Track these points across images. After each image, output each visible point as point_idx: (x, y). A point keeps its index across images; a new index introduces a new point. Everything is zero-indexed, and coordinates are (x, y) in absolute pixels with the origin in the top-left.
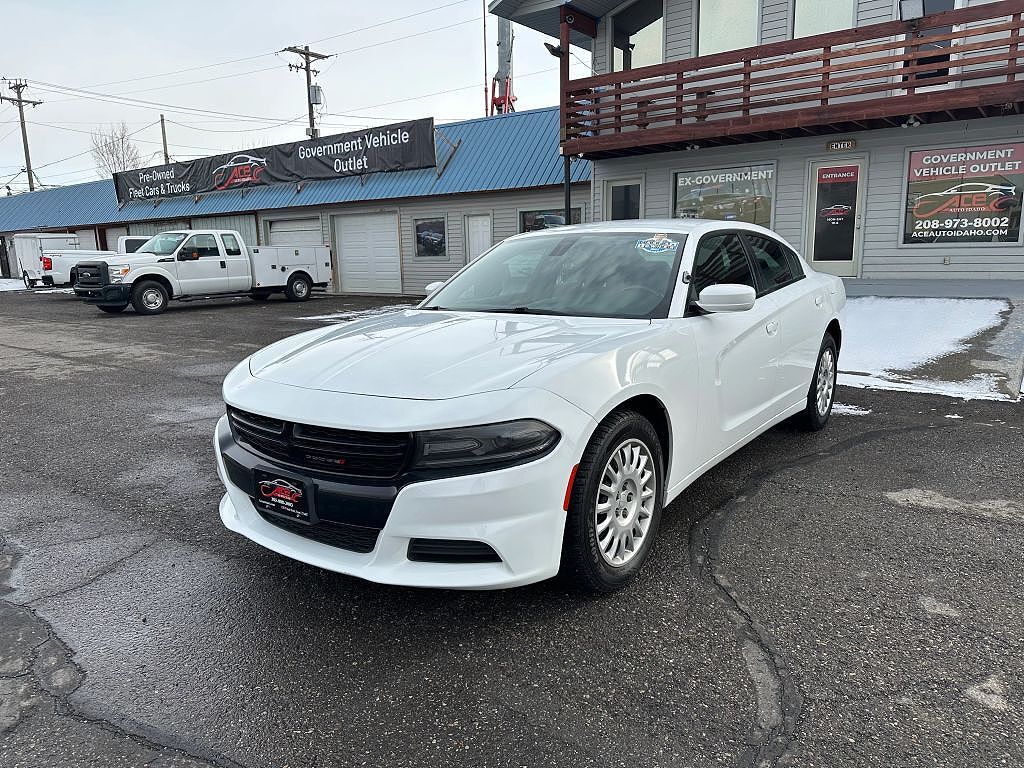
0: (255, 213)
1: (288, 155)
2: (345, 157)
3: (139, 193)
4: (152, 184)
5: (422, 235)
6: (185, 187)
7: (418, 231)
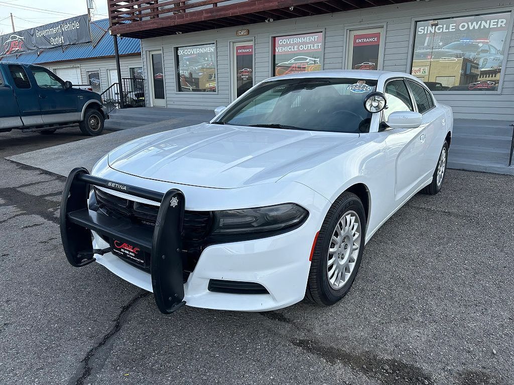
5: (92, 80)
7: (89, 78)
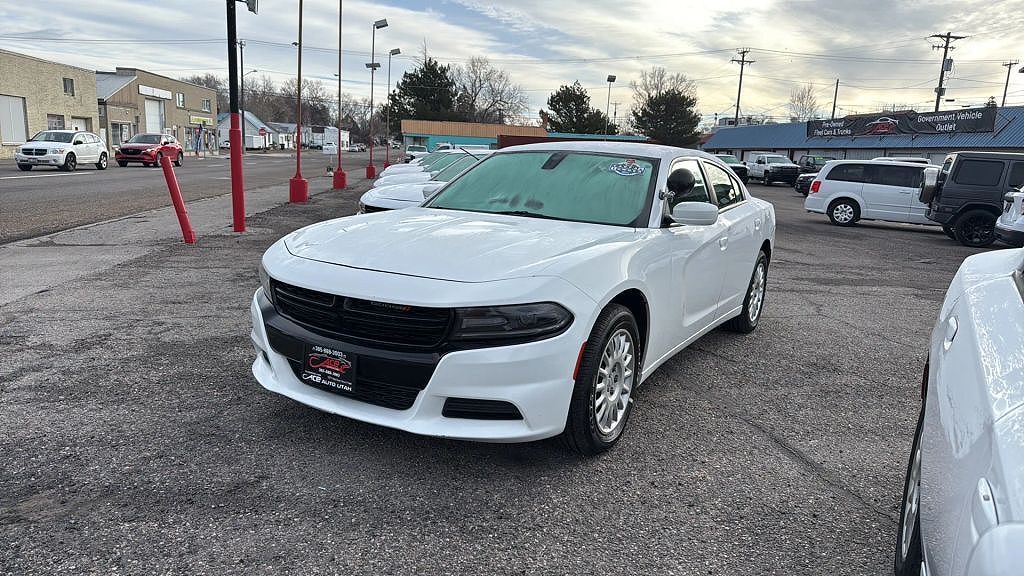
0: (885, 149)
1: (911, 120)
2: (943, 123)
3: (820, 133)
4: (828, 129)
6: (848, 132)
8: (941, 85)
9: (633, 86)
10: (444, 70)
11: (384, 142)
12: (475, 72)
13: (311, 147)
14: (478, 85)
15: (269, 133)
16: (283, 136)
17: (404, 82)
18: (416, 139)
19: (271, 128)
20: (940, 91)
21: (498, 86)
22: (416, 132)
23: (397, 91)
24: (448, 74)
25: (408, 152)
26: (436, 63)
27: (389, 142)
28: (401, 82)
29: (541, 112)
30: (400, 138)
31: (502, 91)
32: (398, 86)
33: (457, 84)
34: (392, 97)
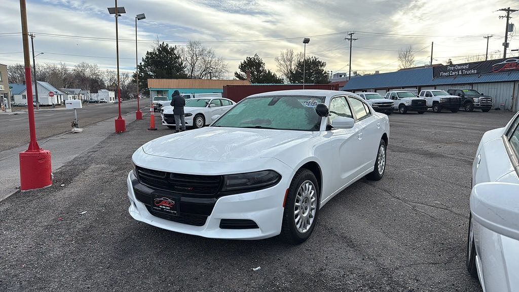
8: (506, 40)
9: (277, 59)
10: (173, 49)
11: (136, 97)
12: (192, 50)
13: (90, 102)
14: (195, 58)
15: (61, 95)
16: (71, 96)
17: (147, 58)
18: (159, 92)
19: (62, 91)
20: (506, 45)
21: (208, 59)
22: (159, 88)
23: (143, 63)
24: (176, 52)
25: (154, 102)
26: (167, 45)
27: (139, 96)
28: (145, 57)
29: (236, 74)
30: (147, 94)
31: (211, 61)
32: (143, 60)
33: (182, 58)
34: (140, 67)
